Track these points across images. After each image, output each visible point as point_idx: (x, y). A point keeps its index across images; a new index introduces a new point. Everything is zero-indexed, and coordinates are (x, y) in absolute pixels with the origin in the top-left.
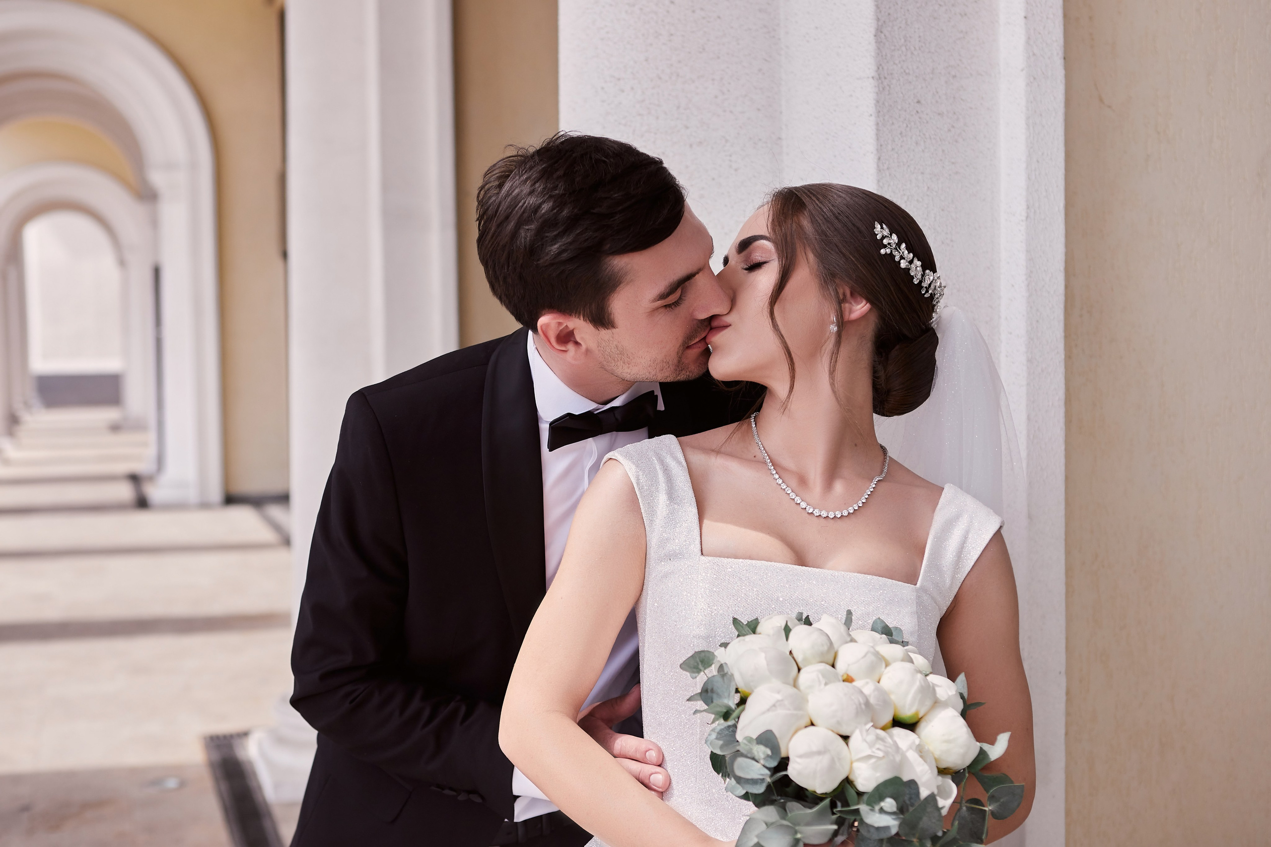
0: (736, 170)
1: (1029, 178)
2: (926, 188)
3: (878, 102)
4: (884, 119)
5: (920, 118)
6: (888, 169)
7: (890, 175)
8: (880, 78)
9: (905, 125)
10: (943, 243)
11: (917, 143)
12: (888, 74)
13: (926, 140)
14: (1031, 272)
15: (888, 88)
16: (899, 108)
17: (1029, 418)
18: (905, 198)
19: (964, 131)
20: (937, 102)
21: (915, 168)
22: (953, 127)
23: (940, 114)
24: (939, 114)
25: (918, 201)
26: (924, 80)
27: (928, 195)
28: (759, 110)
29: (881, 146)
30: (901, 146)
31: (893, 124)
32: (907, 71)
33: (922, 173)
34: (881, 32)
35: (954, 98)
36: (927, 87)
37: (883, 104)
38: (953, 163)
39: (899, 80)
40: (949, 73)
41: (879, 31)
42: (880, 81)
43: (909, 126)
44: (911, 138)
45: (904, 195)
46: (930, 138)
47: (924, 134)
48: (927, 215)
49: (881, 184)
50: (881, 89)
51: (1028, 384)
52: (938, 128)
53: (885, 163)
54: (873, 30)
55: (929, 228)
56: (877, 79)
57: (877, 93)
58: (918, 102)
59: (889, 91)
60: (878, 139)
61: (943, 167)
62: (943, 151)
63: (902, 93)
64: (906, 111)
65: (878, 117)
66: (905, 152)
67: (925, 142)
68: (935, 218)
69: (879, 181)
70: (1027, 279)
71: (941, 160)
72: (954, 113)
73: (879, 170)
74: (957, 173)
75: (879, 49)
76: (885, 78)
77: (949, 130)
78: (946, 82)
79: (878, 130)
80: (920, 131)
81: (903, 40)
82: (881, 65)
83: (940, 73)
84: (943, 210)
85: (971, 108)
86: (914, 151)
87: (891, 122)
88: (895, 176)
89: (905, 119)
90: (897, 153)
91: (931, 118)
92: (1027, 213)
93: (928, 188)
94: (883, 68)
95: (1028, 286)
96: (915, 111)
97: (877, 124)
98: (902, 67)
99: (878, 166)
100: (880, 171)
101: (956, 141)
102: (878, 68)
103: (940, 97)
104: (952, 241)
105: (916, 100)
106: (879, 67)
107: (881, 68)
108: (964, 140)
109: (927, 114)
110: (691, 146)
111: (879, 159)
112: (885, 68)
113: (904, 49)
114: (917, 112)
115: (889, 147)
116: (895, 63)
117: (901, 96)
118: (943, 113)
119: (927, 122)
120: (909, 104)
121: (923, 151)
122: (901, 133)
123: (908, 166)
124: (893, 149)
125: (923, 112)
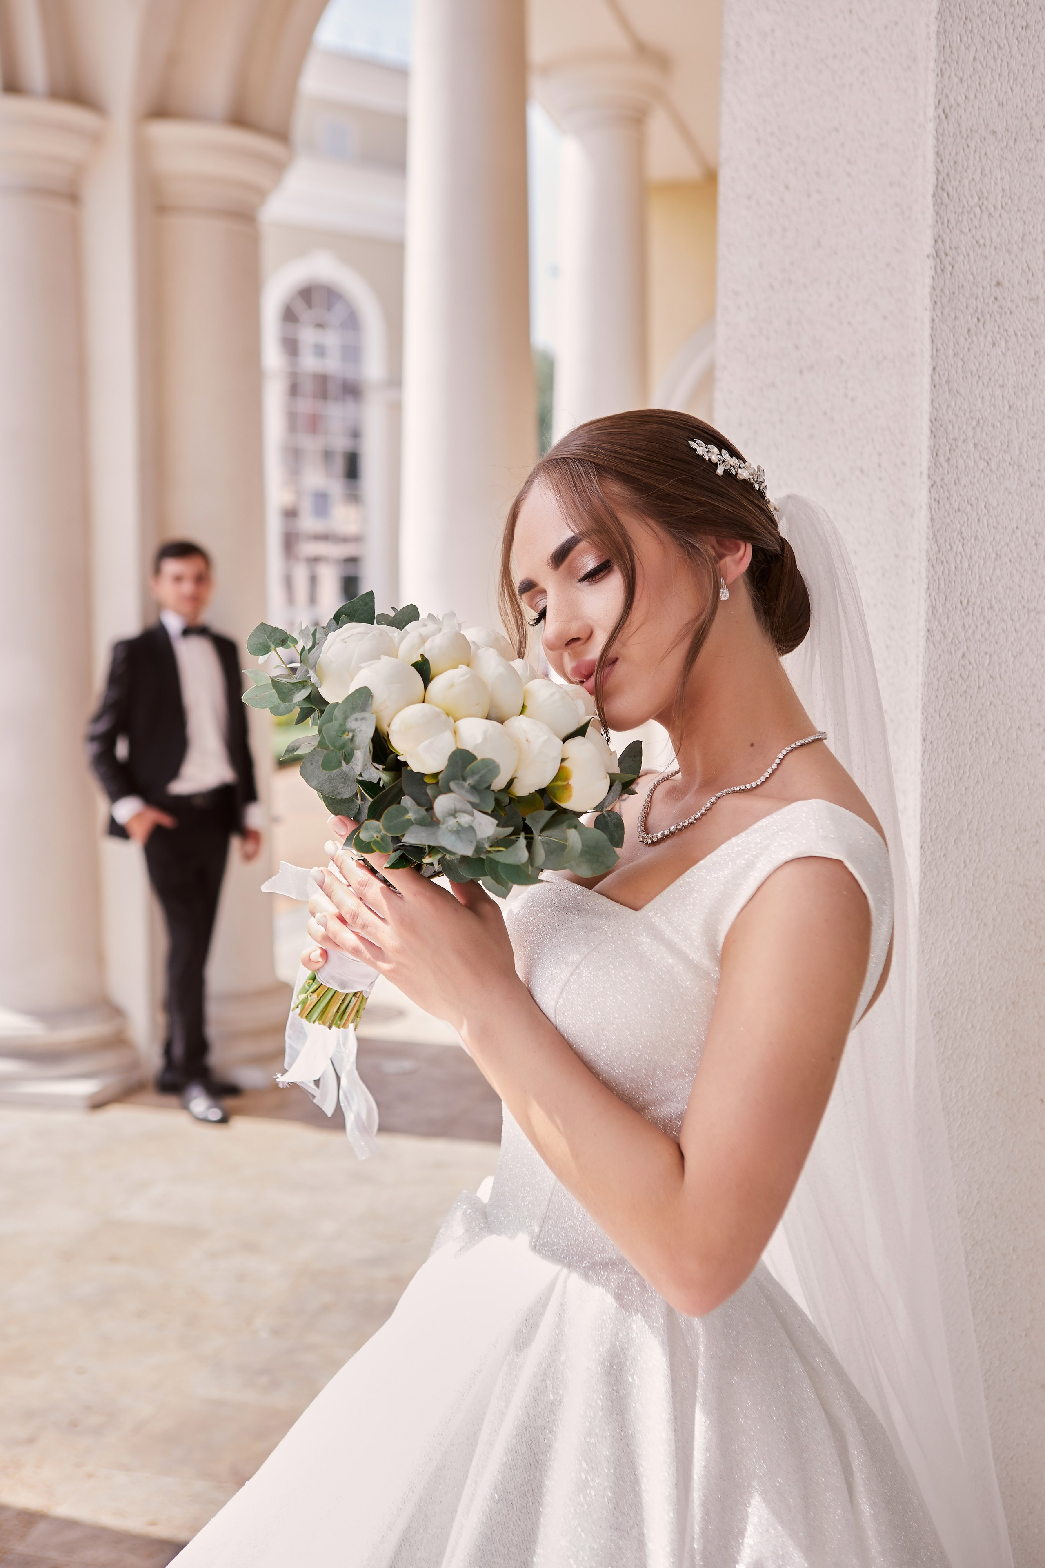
0: (853, 400)
2: (1007, 408)
3: (933, 289)
4: (942, 313)
5: (1001, 307)
6: (948, 382)
7: (950, 391)
8: (937, 256)
9: (975, 320)
10: (1032, 485)
11: (994, 344)
12: (951, 248)
13: (1008, 338)
15: (949, 268)
16: (967, 295)
18: (974, 423)
20: (1028, 282)
21: (990, 379)
23: (1034, 299)
24: (1031, 299)
25: (993, 425)
26: (1009, 251)
27: (1009, 418)
29: (937, 350)
30: (969, 350)
31: (956, 318)
32: (982, 242)
33: (1002, 386)
34: (943, 189)
37: (942, 291)
39: (968, 255)
41: (939, 190)
42: (938, 260)
43: (982, 320)
44: (986, 336)
45: (972, 418)
46: (1016, 335)
47: (1005, 331)
48: (1008, 447)
49: (937, 405)
50: (939, 271)
52: (1028, 319)
53: (944, 375)
54: (929, 189)
56: (933, 257)
57: (933, 277)
58: (998, 284)
59: (951, 274)
60: (932, 342)
61: (1035, 375)
63: (971, 274)
64: (976, 299)
65: (934, 310)
66: (974, 357)
67: (1006, 341)
68: (1020, 449)
69: (932, 401)
71: (1032, 366)
75: (937, 213)
76: (946, 254)
79: (932, 329)
80: (999, 327)
81: (976, 199)
82: (940, 237)
83: (1035, 240)
86: (988, 355)
87: (953, 316)
89: (976, 311)
90: (962, 360)
91: (1017, 306)
93: (1010, 407)
94: (942, 241)
96: (992, 299)
97: (933, 320)
98: (973, 237)
100: (935, 386)
102: (936, 242)
103: (1033, 275)
105: (994, 283)
106: (937, 240)
107: (940, 242)
109: (1011, 301)
111: (934, 369)
112: (947, 241)
113: (978, 210)
114: (996, 299)
115: (951, 353)
116: (961, 232)
117: (971, 277)
118: (1038, 297)
119: (1011, 313)
120: (983, 288)
121: (1003, 354)
122: (969, 331)
123: (980, 377)
124: (955, 355)
125: (1003, 298)
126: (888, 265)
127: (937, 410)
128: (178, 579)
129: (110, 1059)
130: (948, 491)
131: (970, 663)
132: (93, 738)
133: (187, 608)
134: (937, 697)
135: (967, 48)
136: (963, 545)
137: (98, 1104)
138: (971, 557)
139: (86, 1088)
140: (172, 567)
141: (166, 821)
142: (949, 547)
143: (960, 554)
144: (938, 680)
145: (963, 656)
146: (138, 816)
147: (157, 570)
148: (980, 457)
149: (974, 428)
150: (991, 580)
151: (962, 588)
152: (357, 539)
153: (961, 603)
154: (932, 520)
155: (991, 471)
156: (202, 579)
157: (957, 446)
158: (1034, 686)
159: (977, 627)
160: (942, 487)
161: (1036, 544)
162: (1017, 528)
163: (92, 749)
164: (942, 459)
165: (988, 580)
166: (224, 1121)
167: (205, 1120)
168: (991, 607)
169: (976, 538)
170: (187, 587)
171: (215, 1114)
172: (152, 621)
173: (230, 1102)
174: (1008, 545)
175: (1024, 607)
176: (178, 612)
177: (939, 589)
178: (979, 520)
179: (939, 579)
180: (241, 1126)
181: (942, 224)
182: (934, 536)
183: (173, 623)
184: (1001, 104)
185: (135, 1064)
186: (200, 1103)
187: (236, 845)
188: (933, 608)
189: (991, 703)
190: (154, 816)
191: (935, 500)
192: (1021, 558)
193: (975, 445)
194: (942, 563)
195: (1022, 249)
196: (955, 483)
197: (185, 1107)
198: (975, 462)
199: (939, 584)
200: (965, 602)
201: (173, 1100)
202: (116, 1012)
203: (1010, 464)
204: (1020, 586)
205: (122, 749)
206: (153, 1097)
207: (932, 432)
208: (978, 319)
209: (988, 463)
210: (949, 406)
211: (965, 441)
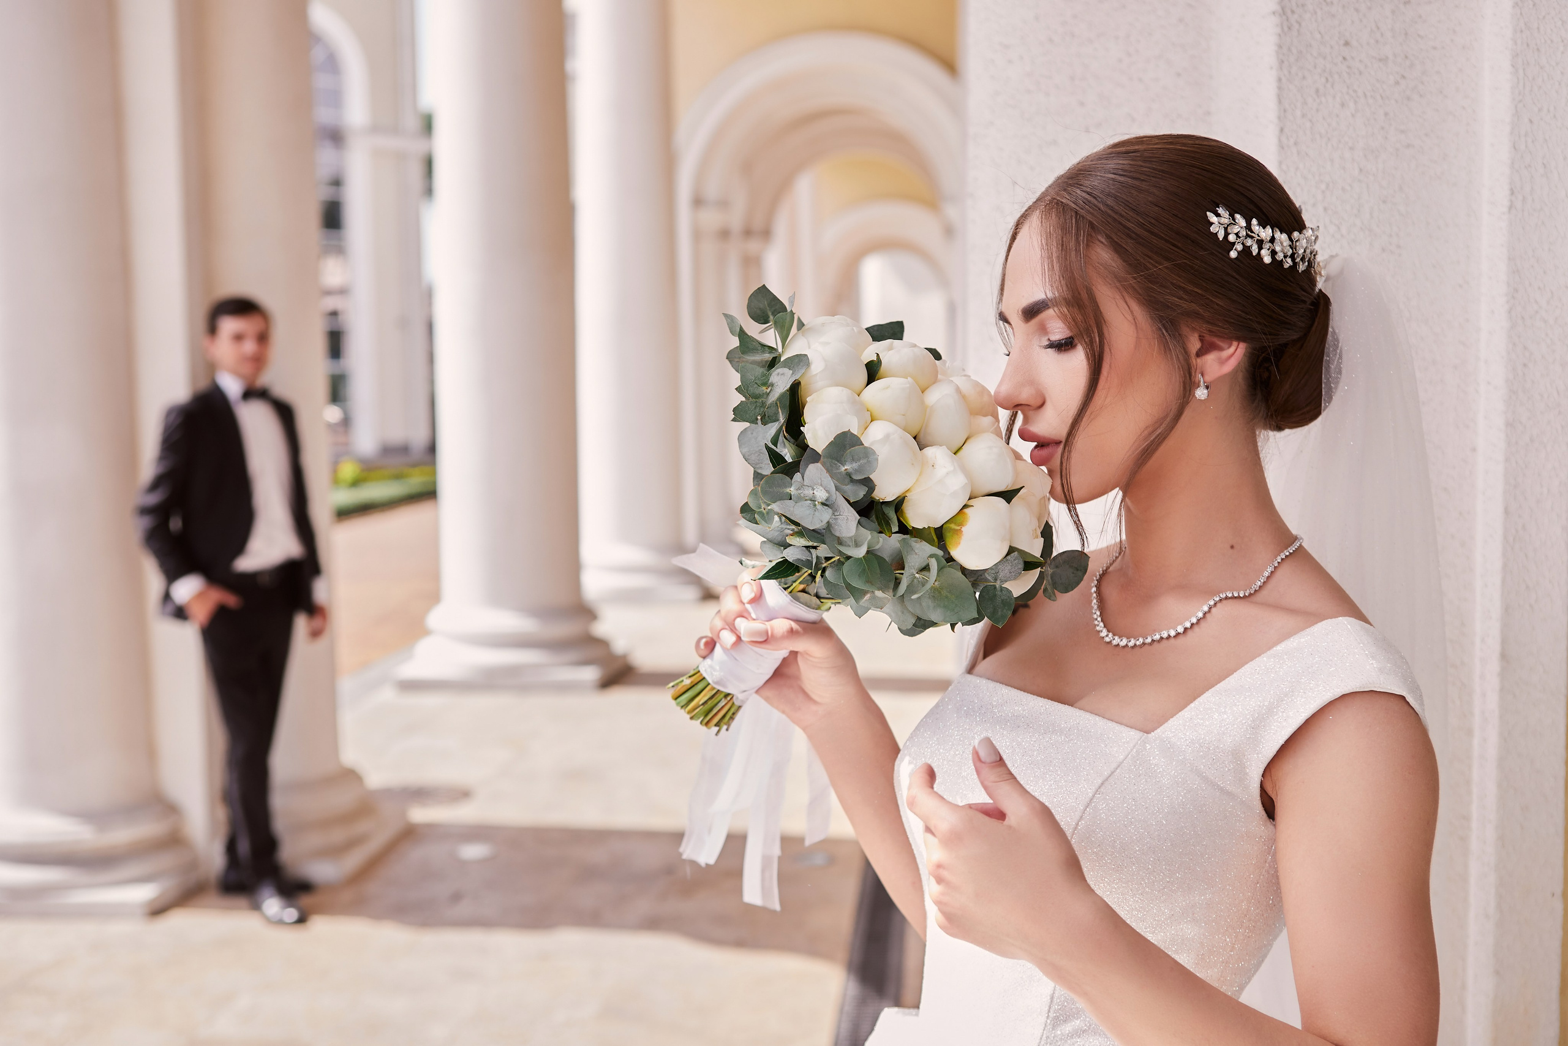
1: (1515, 148)
2: (1358, 170)
3: (1280, 47)
4: (1290, 72)
5: (1349, 67)
6: (1296, 144)
7: (1299, 153)
8: (1284, 13)
9: (1323, 80)
10: (1383, 250)
11: (1343, 105)
12: (1298, 6)
13: (1357, 99)
14: (1516, 290)
15: (1296, 26)
16: (1315, 54)
17: (1506, 511)
18: (1323, 187)
19: (1422, 83)
20: (1377, 42)
21: (1339, 141)
22: (1403, 77)
23: (1384, 60)
24: (1380, 60)
25: (1343, 189)
26: (1357, 10)
27: (1360, 181)
28: (1179, 75)
29: (1285, 111)
30: (1317, 110)
31: (1304, 78)
33: (1351, 149)
35: (1406, 34)
36: (1361, 21)
37: (1289, 49)
38: (1402, 132)
39: (1316, 13)
42: (1284, 17)
43: (1330, 79)
44: (1334, 97)
46: (1365, 96)
47: (1355, 91)
48: (1359, 211)
50: (1286, 29)
51: (1507, 460)
52: (1378, 80)
55: (1361, 228)
56: (1280, 15)
57: (1280, 35)
58: (1347, 44)
59: (1298, 31)
60: (1280, 102)
61: (1386, 138)
62: (1386, 114)
63: (1320, 33)
64: (1325, 58)
65: (1281, 68)
66: (1324, 118)
67: (1356, 102)
70: (1508, 302)
71: (1383, 128)
72: (1406, 57)
74: (1408, 146)
76: (1293, 12)
77: (1397, 83)
78: (1393, 12)
79: (1280, 88)
80: (1348, 87)
84: (1384, 202)
85: (1435, 48)
86: (1337, 116)
87: (1301, 75)
88: (1307, 154)
89: (1324, 71)
90: (1311, 121)
91: (1366, 66)
92: (1511, 201)
93: (1361, 170)
95: (1510, 312)
96: (1341, 58)
97: (1280, 80)
99: (1280, 140)
101: (1409, 99)
103: (1382, 35)
104: (1399, 247)
105: (1342, 42)
108: (1421, 96)
109: (1361, 61)
111: (1282, 130)
114: (1344, 58)
115: (1298, 113)
117: (1318, 36)
118: (1387, 58)
119: (1361, 73)
120: (1332, 47)
121: (1353, 116)
122: (1317, 91)
123: (1329, 139)
124: (1304, 116)
125: (1353, 58)
126: (1181, 20)
128: (239, 338)
129: (167, 860)
132: (144, 511)
133: (247, 369)
137: (158, 910)
139: (144, 893)
140: (229, 325)
141: (231, 600)
146: (200, 596)
147: (212, 329)
149: (1323, 192)
152: (342, 291)
155: (1342, 236)
156: (263, 338)
163: (145, 522)
166: (302, 920)
167: (281, 922)
170: (249, 347)
171: (292, 914)
172: (203, 384)
173: (306, 900)
176: (236, 373)
180: (320, 925)
183: (231, 386)
185: (193, 865)
186: (272, 905)
187: (301, 624)
190: (217, 596)
193: (1325, 209)
195: (1370, 8)
197: (256, 907)
201: (242, 901)
202: (170, 809)
205: (175, 524)
206: (214, 898)
208: (1327, 80)
209: (1339, 228)
210: (1297, 169)
211: (1314, 205)
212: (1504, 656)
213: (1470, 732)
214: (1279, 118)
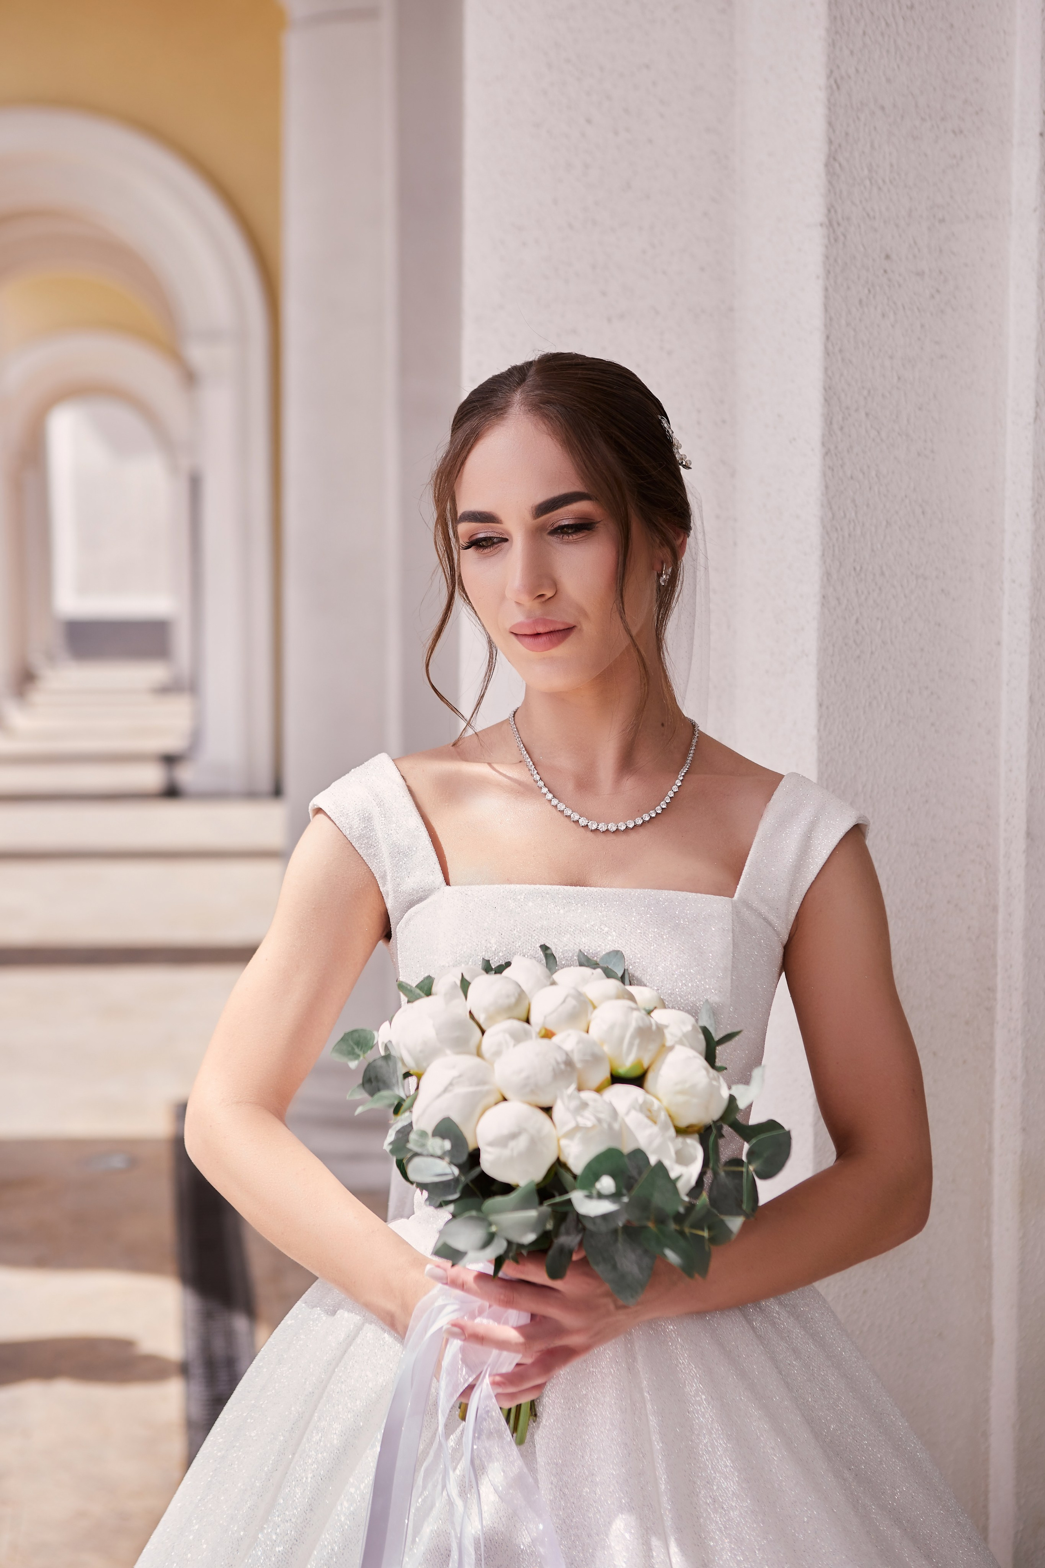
1: (1040, 363)
2: (896, 379)
3: (827, 257)
4: (835, 282)
5: (889, 280)
6: (841, 351)
7: (843, 360)
8: (831, 225)
9: (866, 291)
10: (919, 454)
11: (883, 315)
12: (843, 219)
13: (896, 311)
14: (1040, 495)
15: (842, 238)
16: (859, 266)
17: (1031, 700)
18: (865, 393)
19: (954, 297)
20: (914, 257)
21: (880, 350)
22: (938, 291)
23: (921, 274)
24: (918, 274)
25: (883, 396)
26: (897, 226)
27: (898, 388)
29: (831, 319)
30: (860, 320)
31: (849, 288)
32: (871, 214)
33: (891, 357)
34: (835, 159)
35: (941, 251)
36: (900, 236)
37: (836, 260)
38: (936, 343)
39: (859, 226)
40: (934, 216)
41: (831, 160)
42: (831, 230)
43: (872, 291)
44: (876, 308)
45: (863, 388)
46: (904, 308)
47: (895, 303)
48: (897, 417)
49: (830, 373)
50: (833, 241)
51: (1032, 652)
52: (914, 293)
53: (837, 344)
54: (822, 158)
56: (827, 227)
57: (826, 246)
58: (888, 257)
59: (844, 244)
60: (826, 310)
61: (922, 348)
62: (922, 326)
63: (863, 246)
64: (867, 270)
65: (827, 278)
66: (866, 328)
67: (895, 313)
68: (908, 420)
69: (826, 369)
70: (1033, 506)
71: (918, 339)
73: (827, 353)
74: (942, 357)
75: (830, 183)
76: (839, 224)
77: (932, 297)
78: (929, 229)
79: (826, 297)
80: (888, 299)
81: (866, 172)
82: (833, 206)
83: (920, 216)
84: (920, 409)
85: (966, 265)
86: (878, 326)
87: (846, 286)
89: (867, 282)
90: (855, 330)
91: (904, 280)
92: (1036, 413)
93: (899, 378)
94: (835, 211)
95: (1035, 515)
96: (882, 271)
97: (826, 289)
98: (864, 209)
99: (826, 348)
100: (828, 355)
101: (942, 312)
102: (829, 211)
103: (919, 250)
104: (933, 451)
105: (883, 256)
106: (830, 209)
107: (832, 211)
108: (953, 310)
109: (900, 275)
110: (609, 320)
111: (828, 338)
112: (839, 210)
113: (867, 183)
114: (885, 271)
115: (843, 322)
116: (853, 203)
117: (862, 249)
118: (923, 272)
119: (900, 286)
120: (874, 260)
121: (893, 326)
122: (860, 301)
123: (870, 348)
124: (848, 324)
125: (893, 272)
126: (705, 214)
127: (830, 379)
130: (842, 459)
131: (863, 628)
134: (832, 662)
135: (858, 21)
136: (856, 513)
138: (863, 525)
142: (842, 514)
143: (853, 521)
144: (834, 646)
145: (857, 621)
148: (872, 426)
149: (865, 398)
150: (882, 547)
151: (856, 555)
153: (855, 569)
154: (827, 487)
155: (882, 440)
157: (849, 415)
158: (922, 650)
159: (869, 593)
160: (836, 455)
161: (923, 513)
162: (906, 496)
164: (835, 427)
165: (879, 546)
168: (883, 574)
169: (868, 505)
174: (897, 512)
175: (912, 573)
177: (833, 556)
178: (870, 488)
179: (834, 546)
181: (835, 194)
182: (829, 503)
184: (888, 81)
188: (828, 574)
189: (883, 668)
191: (829, 467)
192: (910, 526)
193: (867, 414)
194: (837, 529)
195: (908, 224)
196: (848, 451)
198: (867, 431)
199: (834, 551)
200: (858, 568)
203: (899, 434)
204: (908, 553)
207: (826, 400)
208: (869, 291)
209: (878, 432)
210: (842, 375)
211: (857, 410)
212: (1029, 834)
213: (995, 909)
214: (825, 326)
